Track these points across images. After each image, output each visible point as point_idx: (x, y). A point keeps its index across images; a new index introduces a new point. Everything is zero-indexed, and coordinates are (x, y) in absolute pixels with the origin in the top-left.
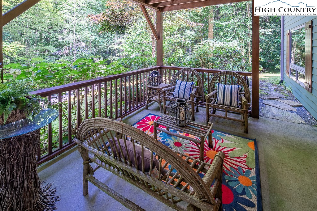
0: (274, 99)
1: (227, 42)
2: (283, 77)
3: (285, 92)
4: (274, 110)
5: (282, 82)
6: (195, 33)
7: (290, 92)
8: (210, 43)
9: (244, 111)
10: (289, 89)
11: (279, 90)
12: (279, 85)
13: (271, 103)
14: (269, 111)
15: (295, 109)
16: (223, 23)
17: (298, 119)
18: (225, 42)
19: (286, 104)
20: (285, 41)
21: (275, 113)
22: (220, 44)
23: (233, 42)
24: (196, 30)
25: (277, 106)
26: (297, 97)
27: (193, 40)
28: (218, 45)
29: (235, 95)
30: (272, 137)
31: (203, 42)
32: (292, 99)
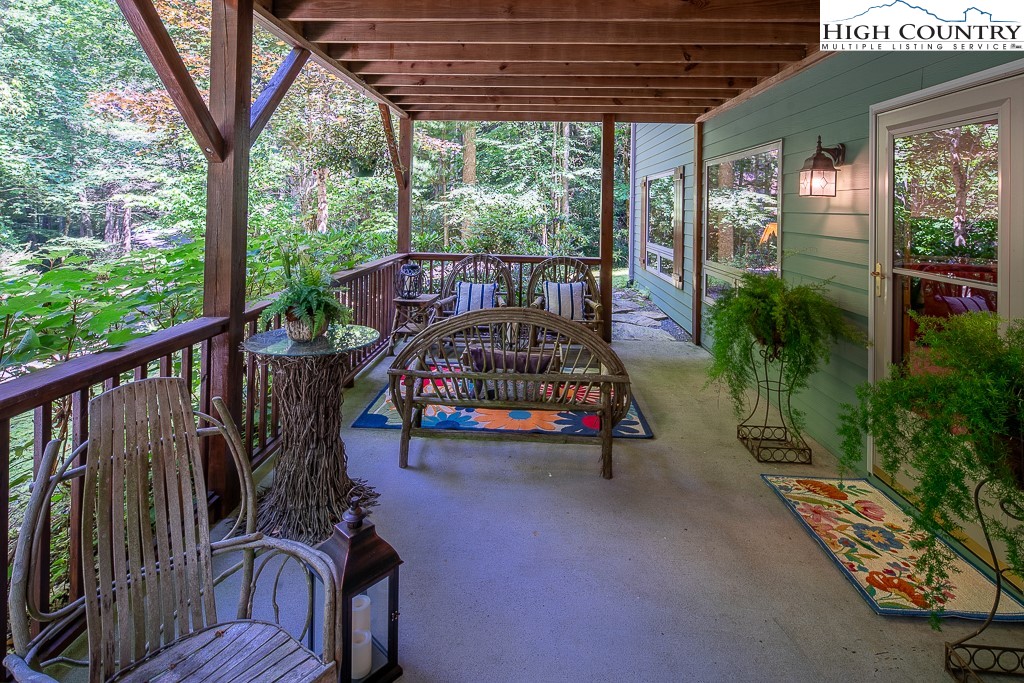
0: (626, 312)
1: (515, 194)
2: (632, 272)
3: (640, 300)
4: (630, 329)
5: (632, 282)
6: (430, 167)
7: (647, 298)
8: (474, 197)
9: (598, 323)
10: (645, 293)
11: (630, 298)
12: (627, 290)
13: (622, 317)
14: (622, 330)
15: (659, 324)
16: (506, 146)
17: (665, 336)
18: (508, 195)
19: (645, 317)
20: (639, 198)
21: (632, 333)
22: (496, 198)
23: (526, 196)
24: (433, 158)
25: (632, 321)
26: (659, 304)
27: (424, 185)
28: (493, 202)
29: (578, 301)
30: (637, 362)
31: (455, 192)
32: (651, 308)
